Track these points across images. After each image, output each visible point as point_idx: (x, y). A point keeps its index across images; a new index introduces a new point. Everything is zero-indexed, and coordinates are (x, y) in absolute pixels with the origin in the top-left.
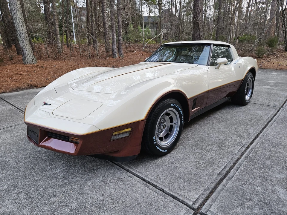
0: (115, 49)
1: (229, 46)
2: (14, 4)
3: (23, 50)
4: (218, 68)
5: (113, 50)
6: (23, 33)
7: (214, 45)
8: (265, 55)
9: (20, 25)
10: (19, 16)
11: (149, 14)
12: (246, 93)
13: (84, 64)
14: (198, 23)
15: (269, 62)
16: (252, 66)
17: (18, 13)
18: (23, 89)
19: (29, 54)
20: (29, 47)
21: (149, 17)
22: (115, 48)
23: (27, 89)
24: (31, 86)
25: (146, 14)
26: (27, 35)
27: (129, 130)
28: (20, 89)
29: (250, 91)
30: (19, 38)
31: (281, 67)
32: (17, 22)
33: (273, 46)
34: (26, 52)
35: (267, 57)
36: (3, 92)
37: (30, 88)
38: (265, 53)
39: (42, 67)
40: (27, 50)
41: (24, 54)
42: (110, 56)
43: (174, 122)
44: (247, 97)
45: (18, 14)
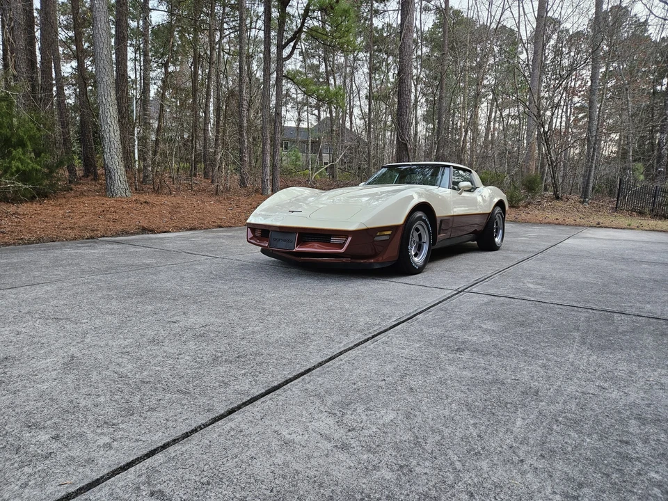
0: (267, 180)
1: (470, 171)
2: (106, 94)
3: (110, 172)
4: (460, 194)
5: (263, 182)
6: (115, 142)
7: (454, 167)
8: (522, 203)
9: (112, 130)
10: (112, 113)
11: (299, 125)
12: (496, 236)
13: (212, 202)
14: (406, 144)
15: (529, 213)
16: (499, 199)
17: (111, 108)
18: (132, 234)
19: (121, 179)
20: (122, 167)
21: (298, 128)
22: (268, 177)
23: (138, 234)
24: (144, 230)
25: (293, 124)
26: (120, 146)
27: (389, 233)
28: (127, 233)
29: (501, 231)
30: (107, 150)
31: (547, 220)
32: (107, 123)
33: (534, 189)
34: (116, 175)
35: (526, 207)
36: (104, 236)
37: (143, 234)
38: (521, 200)
39: (146, 202)
40: (119, 171)
41: (111, 178)
42: (257, 191)
43: (423, 241)
44: (497, 240)
45: (111, 111)
